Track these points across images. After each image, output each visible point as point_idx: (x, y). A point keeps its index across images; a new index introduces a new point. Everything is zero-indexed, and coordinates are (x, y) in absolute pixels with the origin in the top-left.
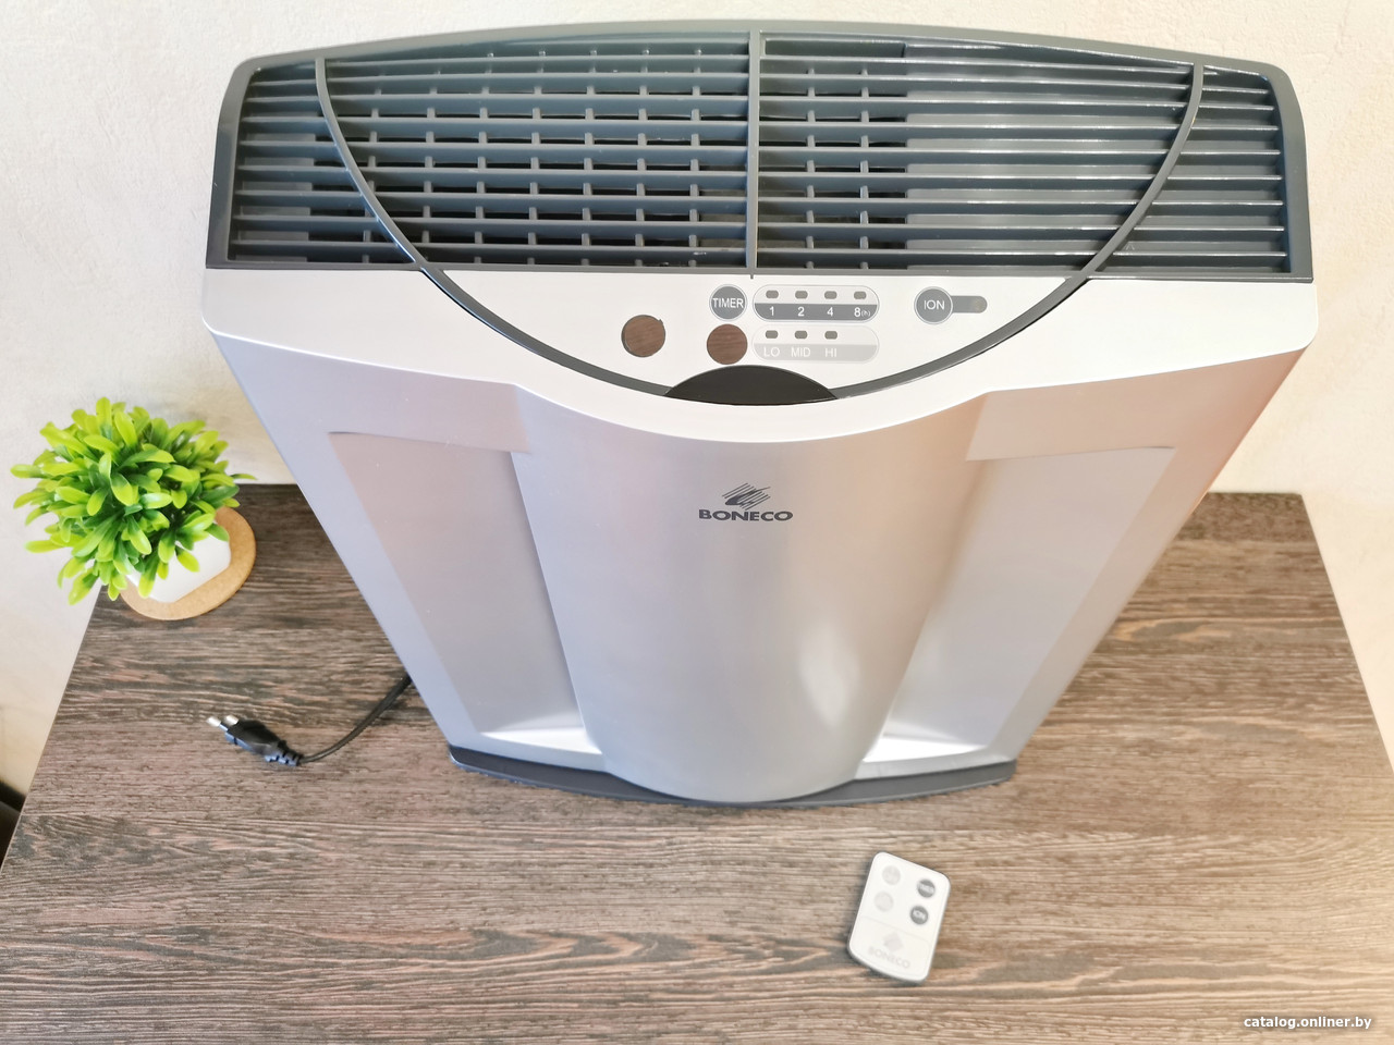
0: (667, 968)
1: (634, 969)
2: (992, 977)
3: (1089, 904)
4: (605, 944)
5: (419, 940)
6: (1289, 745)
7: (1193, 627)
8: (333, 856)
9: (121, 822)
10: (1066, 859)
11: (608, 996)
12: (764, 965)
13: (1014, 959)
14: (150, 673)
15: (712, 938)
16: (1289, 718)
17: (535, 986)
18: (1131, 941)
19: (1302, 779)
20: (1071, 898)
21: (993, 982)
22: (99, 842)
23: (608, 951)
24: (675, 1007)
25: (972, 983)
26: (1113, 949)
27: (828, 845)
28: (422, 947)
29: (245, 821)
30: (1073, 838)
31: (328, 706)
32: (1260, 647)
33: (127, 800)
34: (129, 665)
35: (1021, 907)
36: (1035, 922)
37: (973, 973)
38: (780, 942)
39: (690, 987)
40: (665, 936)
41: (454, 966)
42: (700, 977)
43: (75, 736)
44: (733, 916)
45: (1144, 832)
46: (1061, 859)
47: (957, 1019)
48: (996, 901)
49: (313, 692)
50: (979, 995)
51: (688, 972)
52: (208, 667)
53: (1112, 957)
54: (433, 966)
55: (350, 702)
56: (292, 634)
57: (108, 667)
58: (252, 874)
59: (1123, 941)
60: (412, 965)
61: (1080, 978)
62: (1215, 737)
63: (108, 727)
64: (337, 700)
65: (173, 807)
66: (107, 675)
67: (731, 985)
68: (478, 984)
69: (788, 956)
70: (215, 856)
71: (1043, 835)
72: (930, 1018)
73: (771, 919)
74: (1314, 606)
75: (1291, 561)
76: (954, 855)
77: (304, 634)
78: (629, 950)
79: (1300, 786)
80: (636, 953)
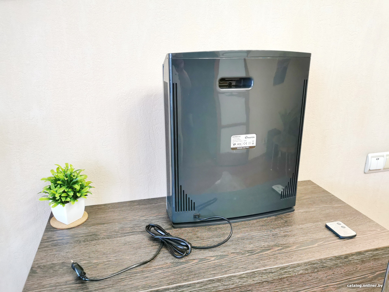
0: (224, 260)
1: (216, 261)
2: (298, 247)
3: (311, 234)
4: (207, 259)
5: (158, 267)
6: (332, 208)
7: (303, 197)
8: (128, 258)
9: (63, 263)
10: (302, 228)
11: (212, 267)
12: (247, 255)
13: (301, 244)
14: (64, 237)
15: (232, 253)
16: (330, 205)
17: (192, 269)
18: (323, 237)
19: (338, 211)
20: (307, 233)
21: (299, 248)
22: (57, 268)
23: (208, 260)
24: (229, 265)
25: (295, 249)
26: (321, 239)
27: (250, 235)
28: (159, 268)
29: (100, 256)
30: (301, 225)
31: (117, 235)
32: (317, 197)
33: (64, 259)
34: (58, 237)
35: (297, 236)
36: (302, 238)
37: (294, 247)
38: (248, 251)
39: (231, 261)
40: (220, 255)
41: (170, 270)
42: (232, 260)
43: (45, 250)
44: (235, 249)
45: (314, 223)
46: (301, 229)
47: (296, 255)
48: (292, 236)
49: (111, 233)
50: (298, 250)
51: (229, 259)
52: (81, 234)
53: (321, 240)
54: (163, 271)
55: (122, 233)
56: (102, 226)
57: (51, 238)
58: (106, 265)
59: (321, 237)
60: (158, 271)
61: (317, 244)
62: (318, 209)
63: (55, 247)
64: (118, 233)
65: (78, 258)
66: (52, 239)
67: (241, 259)
68: (177, 271)
69: (251, 253)
70: (94, 263)
71: (294, 226)
72: (289, 256)
73: (244, 248)
74: (323, 191)
75: (315, 187)
76: (278, 232)
77: (105, 225)
78: (213, 259)
79: (339, 212)
80: (215, 259)
